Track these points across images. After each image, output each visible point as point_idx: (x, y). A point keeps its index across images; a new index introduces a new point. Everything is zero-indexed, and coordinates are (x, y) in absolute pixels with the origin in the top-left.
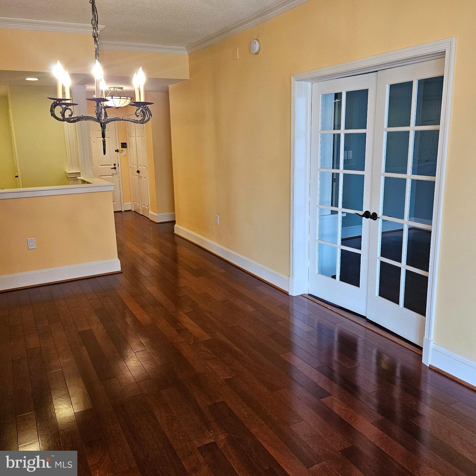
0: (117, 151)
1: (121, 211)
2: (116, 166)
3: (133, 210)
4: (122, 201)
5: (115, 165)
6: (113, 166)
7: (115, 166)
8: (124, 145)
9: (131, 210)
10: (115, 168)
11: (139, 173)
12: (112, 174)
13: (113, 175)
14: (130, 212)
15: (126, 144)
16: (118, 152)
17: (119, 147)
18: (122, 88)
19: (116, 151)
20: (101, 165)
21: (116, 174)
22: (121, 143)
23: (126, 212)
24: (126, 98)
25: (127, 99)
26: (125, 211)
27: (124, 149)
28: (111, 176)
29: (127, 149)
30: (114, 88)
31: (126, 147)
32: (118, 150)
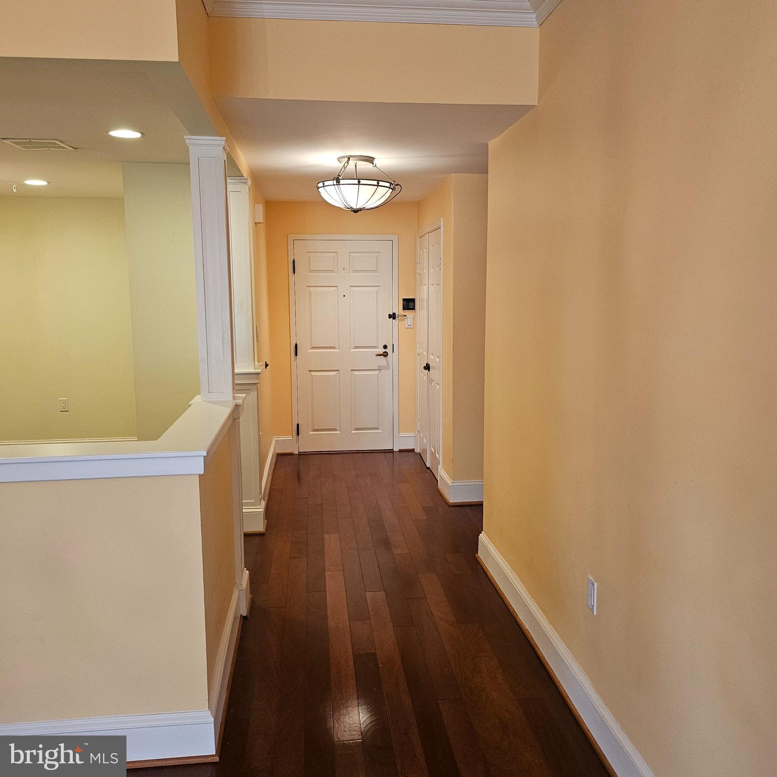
0: (393, 316)
1: (391, 451)
2: (389, 350)
3: (417, 450)
4: (396, 427)
5: (385, 347)
6: (381, 351)
7: (385, 350)
8: (409, 304)
9: (413, 450)
10: (385, 355)
11: (429, 371)
12: (378, 366)
13: (379, 370)
14: (411, 454)
15: (413, 300)
16: (394, 318)
17: (398, 309)
18: (370, 160)
19: (390, 316)
20: (356, 347)
21: (387, 367)
22: (403, 299)
23: (401, 454)
24: (375, 183)
25: (378, 186)
26: (401, 451)
27: (407, 313)
28: (377, 372)
29: (416, 312)
30: (349, 159)
31: (414, 309)
32: (394, 314)
